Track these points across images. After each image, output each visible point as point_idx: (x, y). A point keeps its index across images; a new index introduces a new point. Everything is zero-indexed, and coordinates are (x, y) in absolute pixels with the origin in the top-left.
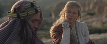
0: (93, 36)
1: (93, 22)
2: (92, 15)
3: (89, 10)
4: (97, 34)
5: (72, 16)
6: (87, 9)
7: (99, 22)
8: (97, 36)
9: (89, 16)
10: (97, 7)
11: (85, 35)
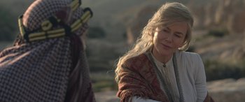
0: (221, 86)
1: (220, 53)
2: (219, 35)
3: (213, 23)
4: (230, 80)
5: (170, 42)
6: (208, 21)
7: (236, 52)
8: (229, 84)
9: (212, 39)
10: (231, 18)
11: (197, 84)
